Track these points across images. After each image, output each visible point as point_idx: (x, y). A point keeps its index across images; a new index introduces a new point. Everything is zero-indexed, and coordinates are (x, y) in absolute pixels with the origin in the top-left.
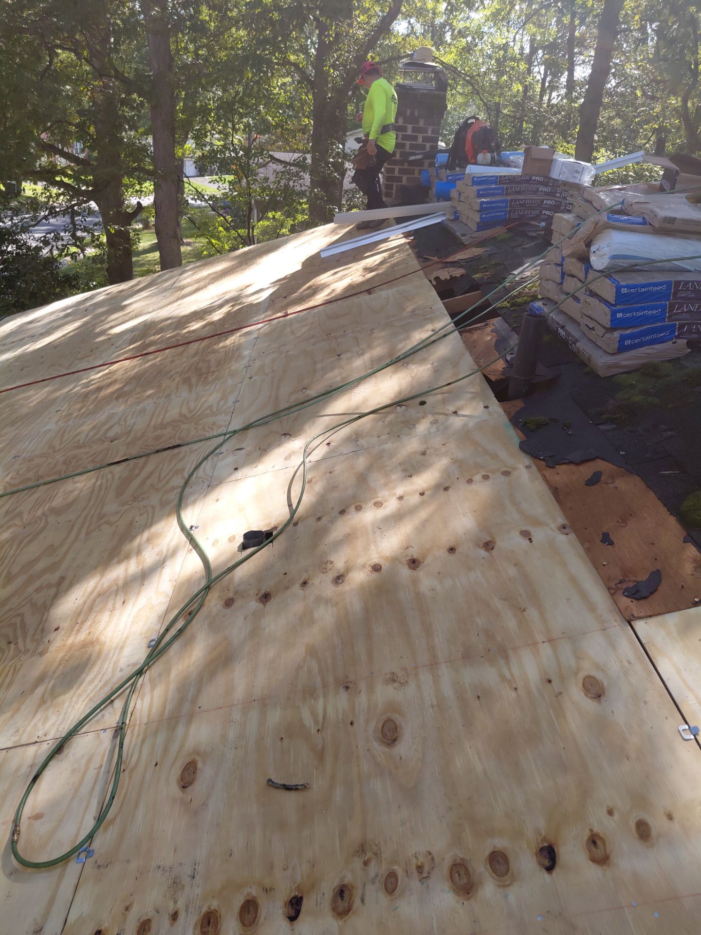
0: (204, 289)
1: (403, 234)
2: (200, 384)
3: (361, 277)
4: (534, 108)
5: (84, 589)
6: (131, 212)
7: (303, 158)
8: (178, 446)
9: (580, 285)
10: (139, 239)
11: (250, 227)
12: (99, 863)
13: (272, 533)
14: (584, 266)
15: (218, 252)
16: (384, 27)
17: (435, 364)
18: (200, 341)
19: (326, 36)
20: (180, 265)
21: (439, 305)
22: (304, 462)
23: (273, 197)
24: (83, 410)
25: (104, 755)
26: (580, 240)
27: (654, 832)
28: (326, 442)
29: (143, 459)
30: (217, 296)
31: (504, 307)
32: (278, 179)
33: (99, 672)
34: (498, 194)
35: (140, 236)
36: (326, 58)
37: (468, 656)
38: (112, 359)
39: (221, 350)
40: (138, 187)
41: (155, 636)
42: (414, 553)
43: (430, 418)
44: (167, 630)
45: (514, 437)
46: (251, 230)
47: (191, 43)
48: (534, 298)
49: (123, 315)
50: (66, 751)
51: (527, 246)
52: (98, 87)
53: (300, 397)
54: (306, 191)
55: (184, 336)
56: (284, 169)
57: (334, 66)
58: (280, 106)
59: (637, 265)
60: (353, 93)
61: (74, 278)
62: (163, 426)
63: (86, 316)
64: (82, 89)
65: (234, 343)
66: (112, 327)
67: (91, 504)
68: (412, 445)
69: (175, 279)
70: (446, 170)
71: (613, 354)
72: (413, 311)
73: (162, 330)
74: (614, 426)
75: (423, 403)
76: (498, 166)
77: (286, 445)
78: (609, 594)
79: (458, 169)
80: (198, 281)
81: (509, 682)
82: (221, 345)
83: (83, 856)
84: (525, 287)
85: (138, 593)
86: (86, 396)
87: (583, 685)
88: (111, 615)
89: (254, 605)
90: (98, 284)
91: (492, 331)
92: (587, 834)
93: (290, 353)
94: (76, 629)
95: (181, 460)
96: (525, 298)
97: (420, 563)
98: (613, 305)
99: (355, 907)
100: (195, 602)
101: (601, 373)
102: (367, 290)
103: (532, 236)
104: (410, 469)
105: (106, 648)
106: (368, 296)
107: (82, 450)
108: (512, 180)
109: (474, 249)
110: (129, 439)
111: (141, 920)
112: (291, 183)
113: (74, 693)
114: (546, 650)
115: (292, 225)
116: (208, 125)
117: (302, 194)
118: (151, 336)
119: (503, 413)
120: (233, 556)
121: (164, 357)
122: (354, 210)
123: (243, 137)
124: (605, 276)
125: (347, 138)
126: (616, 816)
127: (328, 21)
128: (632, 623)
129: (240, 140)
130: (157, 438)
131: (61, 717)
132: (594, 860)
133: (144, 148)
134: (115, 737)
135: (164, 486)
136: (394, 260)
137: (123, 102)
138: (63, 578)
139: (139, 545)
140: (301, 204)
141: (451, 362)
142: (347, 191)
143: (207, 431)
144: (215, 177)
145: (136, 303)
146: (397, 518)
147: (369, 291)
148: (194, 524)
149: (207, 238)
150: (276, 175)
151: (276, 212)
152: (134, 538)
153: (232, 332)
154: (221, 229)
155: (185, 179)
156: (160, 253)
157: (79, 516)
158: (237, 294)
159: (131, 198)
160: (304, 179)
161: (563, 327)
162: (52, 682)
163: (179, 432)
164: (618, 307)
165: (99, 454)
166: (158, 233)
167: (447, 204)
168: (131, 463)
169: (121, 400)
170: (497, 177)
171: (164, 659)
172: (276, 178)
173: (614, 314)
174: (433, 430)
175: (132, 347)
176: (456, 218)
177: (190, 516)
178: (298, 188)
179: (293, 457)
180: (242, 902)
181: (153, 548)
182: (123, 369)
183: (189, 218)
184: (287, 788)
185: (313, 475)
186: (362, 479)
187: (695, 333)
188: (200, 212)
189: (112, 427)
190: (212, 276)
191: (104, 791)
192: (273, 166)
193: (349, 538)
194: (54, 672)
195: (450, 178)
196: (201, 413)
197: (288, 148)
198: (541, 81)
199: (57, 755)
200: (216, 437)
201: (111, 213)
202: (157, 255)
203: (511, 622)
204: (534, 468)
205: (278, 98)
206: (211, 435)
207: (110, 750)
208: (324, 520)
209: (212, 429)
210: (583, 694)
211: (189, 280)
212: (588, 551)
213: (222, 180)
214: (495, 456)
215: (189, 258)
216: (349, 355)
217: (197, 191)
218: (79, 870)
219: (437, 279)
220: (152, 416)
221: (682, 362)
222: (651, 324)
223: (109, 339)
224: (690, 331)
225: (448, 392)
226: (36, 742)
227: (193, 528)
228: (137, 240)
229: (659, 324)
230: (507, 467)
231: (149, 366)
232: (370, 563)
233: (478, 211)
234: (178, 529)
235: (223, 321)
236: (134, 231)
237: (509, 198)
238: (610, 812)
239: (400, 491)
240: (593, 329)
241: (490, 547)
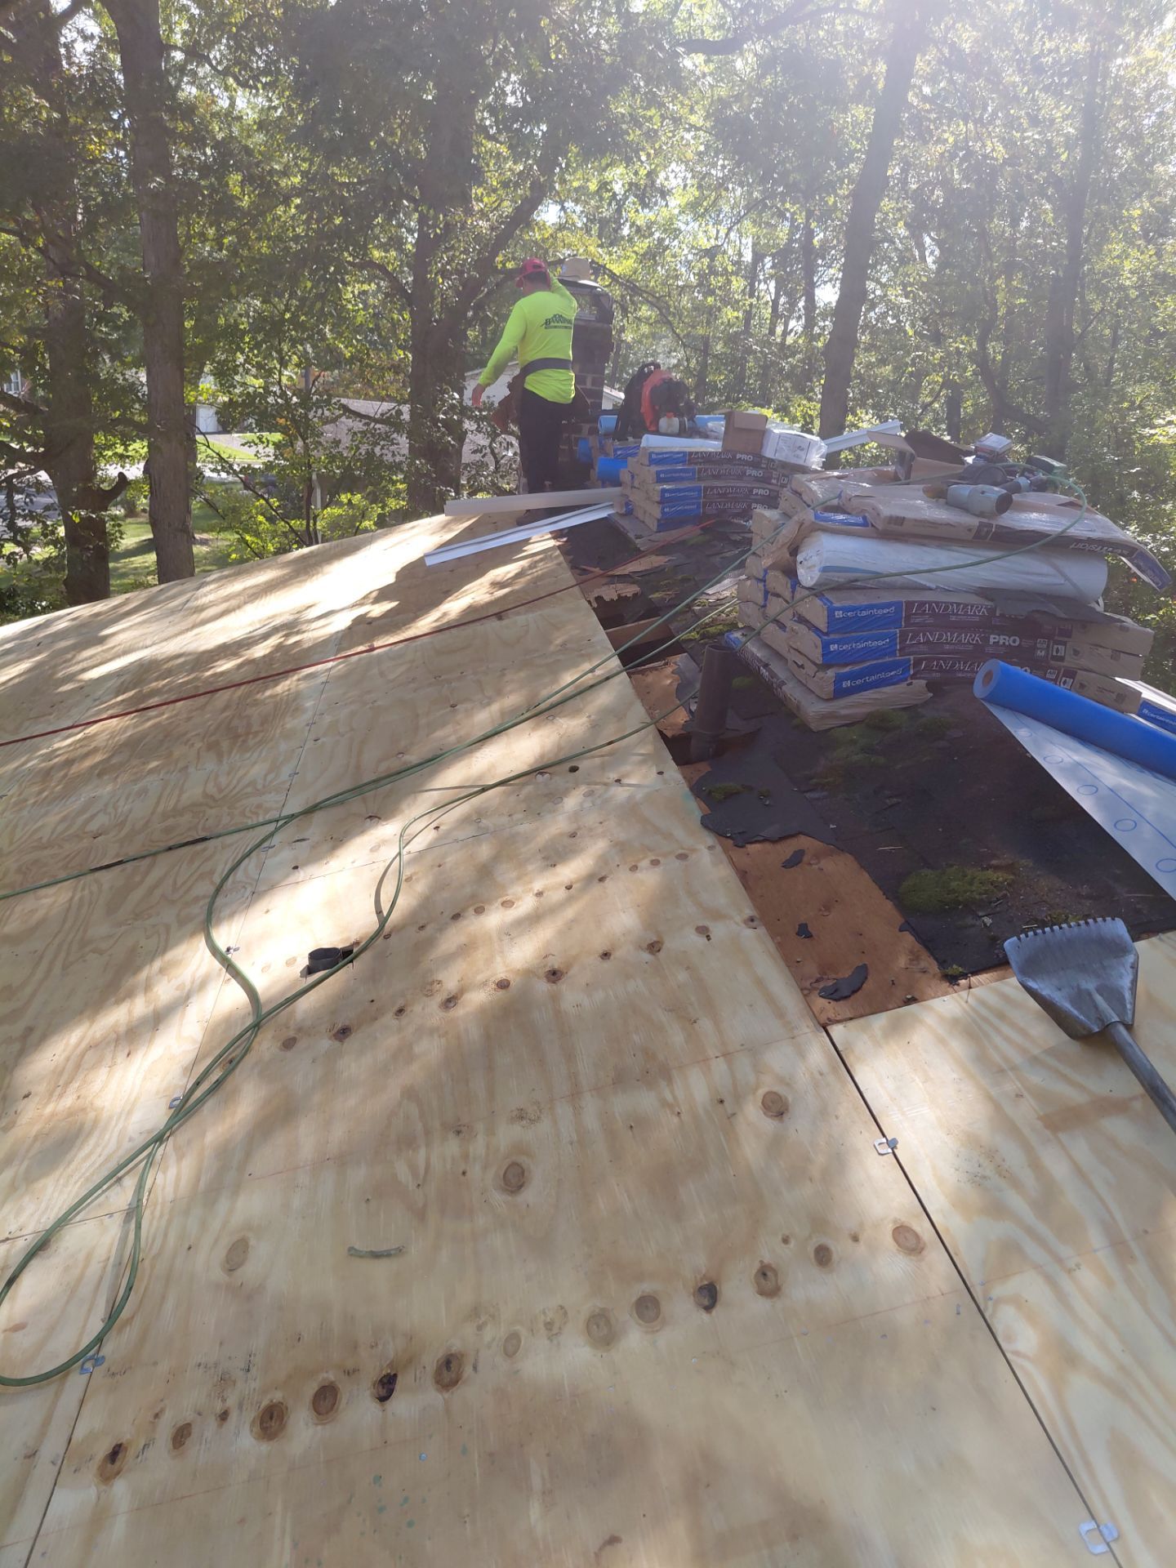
0: (237, 611)
1: (551, 533)
2: (235, 751)
3: (488, 595)
4: (754, 347)
5: (64, 1042)
6: (107, 489)
7: (396, 412)
8: (204, 839)
9: (785, 605)
10: (121, 533)
11: (312, 518)
12: (113, 1369)
13: (351, 952)
14: (789, 581)
15: (257, 555)
16: (523, 217)
17: (593, 717)
18: (233, 689)
19: (429, 227)
20: (192, 574)
21: (601, 635)
22: (400, 854)
23: (348, 470)
24: (45, 794)
25: (112, 1244)
26: (782, 546)
27: (835, 1257)
28: (435, 825)
29: (147, 861)
30: (260, 621)
31: (691, 640)
32: (356, 443)
33: (97, 1145)
34: (688, 479)
35: (122, 528)
36: (431, 261)
37: (620, 1080)
38: (87, 718)
39: (267, 701)
40: (120, 450)
41: (179, 1094)
42: (555, 963)
43: (583, 789)
44: (198, 1084)
45: (695, 809)
46: (312, 521)
47: (211, 226)
48: (733, 626)
49: (103, 651)
50: (53, 1246)
51: (728, 554)
52: (54, 289)
53: (395, 764)
54: (401, 463)
55: (207, 681)
56: (365, 428)
57: (444, 273)
58: (359, 329)
59: (856, 581)
60: (475, 314)
61: (10, 595)
62: (177, 812)
63: (40, 653)
64: (27, 291)
65: (289, 690)
66: (84, 670)
67: (67, 926)
68: (556, 825)
69: (188, 595)
70: (614, 440)
71: (828, 700)
72: (563, 644)
73: (169, 673)
74: (825, 793)
75: (574, 769)
76: (690, 436)
77: (372, 831)
78: (802, 996)
79: (631, 439)
80: (227, 599)
81: (670, 1106)
82: (268, 693)
83: (88, 1365)
84: (722, 612)
85: (151, 1041)
86: (47, 774)
87: (763, 1103)
88: (110, 1072)
89: (326, 1043)
90: (51, 604)
91: (673, 672)
92: (757, 1266)
93: (379, 703)
94: (57, 1093)
95: (207, 860)
96: (721, 627)
97: (562, 974)
98: (827, 634)
99: (465, 1375)
100: (238, 1047)
101: (813, 726)
102: (495, 614)
103: (735, 541)
104: (553, 856)
105: (105, 1115)
106: (498, 622)
107: (46, 852)
108: (708, 458)
109: (654, 558)
110: (123, 833)
111: (178, 1426)
112: (377, 450)
113: (61, 1175)
114: (719, 1067)
115: (379, 516)
116: (238, 354)
117: (396, 467)
118: (151, 683)
119: (683, 781)
120: (295, 983)
121: (174, 712)
122: (479, 496)
123: (296, 374)
124: (816, 595)
125: (466, 384)
126: (792, 1245)
127: (432, 212)
128: (828, 1028)
129: (291, 377)
130: (168, 830)
131: (43, 1205)
132: (762, 1293)
133: (132, 388)
134: (127, 1220)
135: (182, 897)
136: (538, 571)
137: (102, 318)
138: (30, 1030)
139: (148, 979)
140: (394, 483)
141: (614, 713)
142: (467, 465)
143: (249, 818)
144: (249, 436)
145: (123, 633)
146: (534, 919)
147: (499, 616)
148: (232, 945)
149: (237, 533)
150: (353, 436)
151: (352, 494)
152: (139, 969)
153: (286, 673)
154: (261, 518)
155: (199, 438)
156: (157, 555)
157: (48, 945)
158: (291, 618)
159: (108, 466)
160: (398, 444)
161: (766, 666)
162: (26, 1163)
163: (203, 821)
164: (832, 636)
165: (74, 857)
166: (154, 524)
167: (617, 490)
168: (129, 866)
169: (106, 777)
170: (684, 453)
171: (194, 1121)
172: (352, 440)
173: (826, 645)
174: (587, 805)
175: (120, 698)
176: (629, 513)
177: (224, 936)
178: (388, 458)
179: (383, 848)
180: (316, 1389)
181: (169, 982)
182: (107, 732)
183: (204, 499)
184: (376, 1255)
185: (413, 871)
186: (485, 873)
187: (936, 671)
188: (226, 491)
189: (93, 817)
190: (251, 592)
191: (115, 1287)
192: (347, 422)
193: (465, 950)
194: (28, 1151)
195: (619, 453)
196: (238, 792)
197: (372, 393)
198: (771, 304)
199: (41, 1253)
200: (263, 824)
201: (75, 490)
202: (152, 557)
203: (677, 1037)
204: (719, 849)
205: (355, 317)
206: (255, 822)
207: (120, 1238)
208: (429, 929)
209: (257, 814)
210: (762, 1112)
211: (211, 597)
212: (780, 946)
213: (263, 443)
214: (668, 836)
215: (205, 565)
216: (468, 705)
217: (221, 459)
218: (85, 1383)
219: (599, 599)
220: (160, 798)
221: (919, 710)
222: (877, 659)
223: (81, 688)
224: (928, 669)
225: (610, 754)
226: (7, 1239)
227: (231, 951)
228: (118, 534)
229: (887, 659)
230: (683, 849)
231: (150, 727)
232: (493, 979)
233: (658, 503)
234: (208, 953)
235: (268, 659)
236: (113, 520)
237: (703, 485)
238: (786, 1241)
239: (538, 886)
240: (802, 667)
241: (656, 949)
